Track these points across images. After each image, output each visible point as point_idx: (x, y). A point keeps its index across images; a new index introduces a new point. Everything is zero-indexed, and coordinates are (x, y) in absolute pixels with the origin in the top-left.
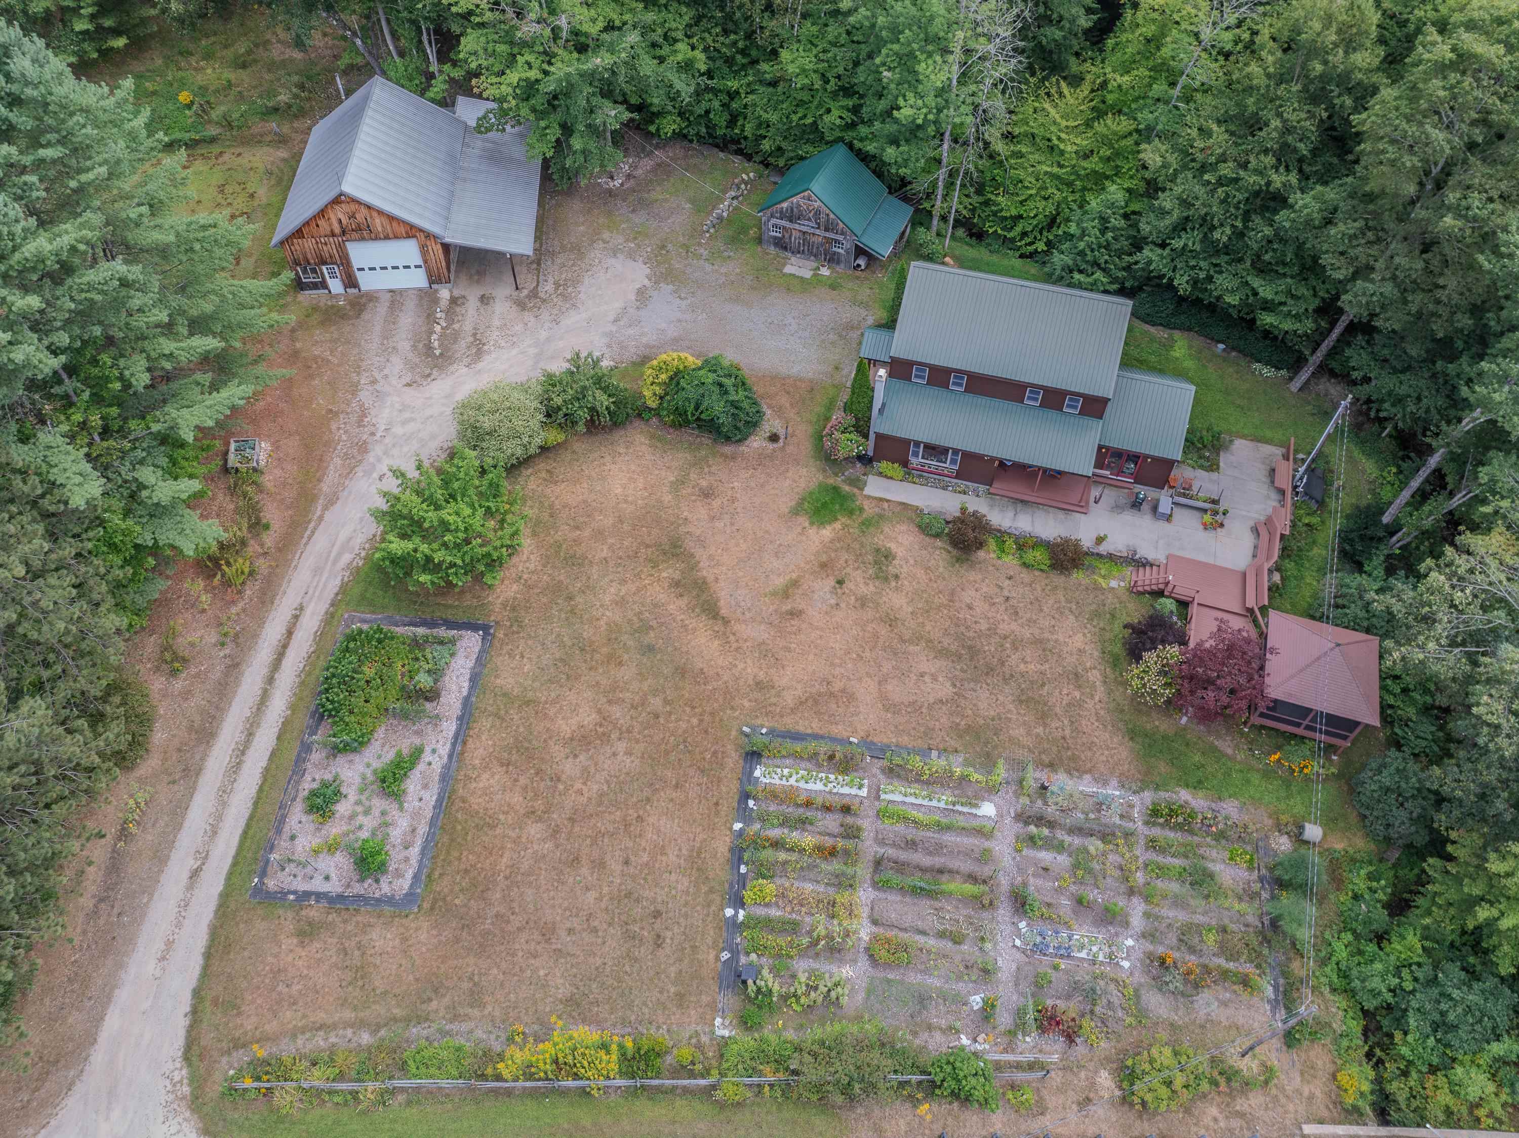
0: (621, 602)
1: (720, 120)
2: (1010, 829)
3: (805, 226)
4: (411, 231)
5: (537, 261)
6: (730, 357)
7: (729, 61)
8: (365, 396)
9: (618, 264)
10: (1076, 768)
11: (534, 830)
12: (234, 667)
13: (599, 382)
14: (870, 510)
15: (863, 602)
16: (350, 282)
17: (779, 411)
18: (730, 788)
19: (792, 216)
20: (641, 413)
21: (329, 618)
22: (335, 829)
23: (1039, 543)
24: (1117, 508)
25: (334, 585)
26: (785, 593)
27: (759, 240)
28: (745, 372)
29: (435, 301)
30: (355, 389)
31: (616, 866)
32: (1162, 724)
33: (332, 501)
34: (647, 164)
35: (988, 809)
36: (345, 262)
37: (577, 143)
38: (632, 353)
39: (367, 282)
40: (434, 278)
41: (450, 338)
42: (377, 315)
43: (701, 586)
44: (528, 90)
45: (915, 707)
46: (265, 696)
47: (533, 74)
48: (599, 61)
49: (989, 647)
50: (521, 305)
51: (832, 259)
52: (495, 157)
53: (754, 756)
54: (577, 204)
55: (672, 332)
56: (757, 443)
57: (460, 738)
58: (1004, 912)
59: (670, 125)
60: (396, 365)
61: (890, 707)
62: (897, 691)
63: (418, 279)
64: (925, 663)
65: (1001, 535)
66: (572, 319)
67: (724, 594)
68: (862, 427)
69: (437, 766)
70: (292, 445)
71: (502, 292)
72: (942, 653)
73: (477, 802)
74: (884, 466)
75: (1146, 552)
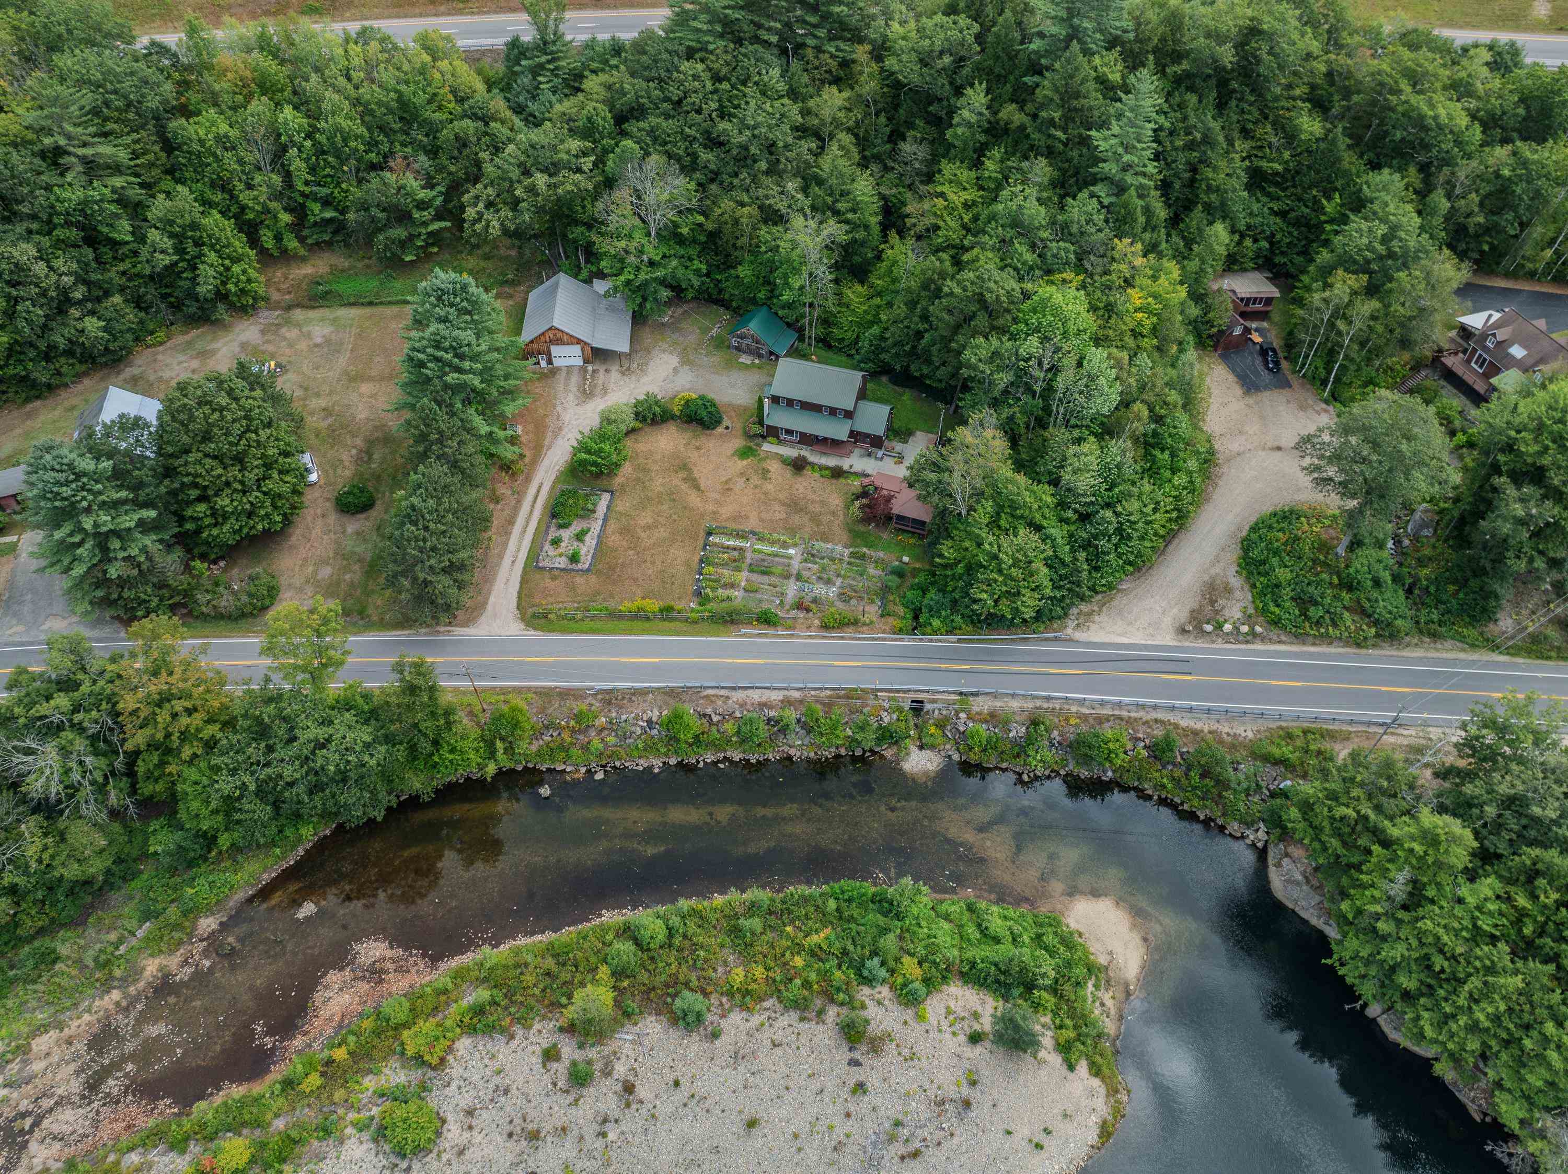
0: (663, 485)
1: (714, 293)
2: (799, 558)
3: (748, 341)
4: (579, 341)
5: (629, 355)
6: (711, 396)
7: (718, 267)
8: (559, 409)
9: (666, 357)
10: (825, 539)
11: (631, 552)
12: (519, 502)
13: (657, 403)
14: (762, 455)
15: (756, 487)
16: (550, 362)
17: (730, 418)
18: (701, 543)
19: (742, 337)
20: (673, 417)
21: (553, 488)
22: (561, 550)
23: (827, 468)
24: (862, 456)
25: (553, 478)
26: (726, 482)
27: (729, 347)
28: (717, 402)
29: (586, 371)
30: (554, 406)
31: (659, 563)
32: (861, 528)
33: (549, 448)
34: (680, 311)
35: (791, 551)
36: (549, 354)
37: (648, 306)
38: (670, 394)
39: (557, 362)
40: (586, 361)
41: (593, 387)
42: (562, 376)
43: (694, 480)
44: (628, 283)
45: (771, 521)
46: (531, 512)
47: (632, 277)
48: (660, 273)
49: (802, 503)
50: (623, 374)
51: (760, 356)
52: (612, 309)
53: (709, 534)
54: (647, 330)
55: (688, 386)
56: (720, 430)
57: (604, 525)
58: (793, 580)
59: (690, 295)
60: (571, 397)
61: (762, 520)
62: (764, 515)
63: (579, 362)
64: (777, 507)
65: (812, 465)
66: (645, 380)
67: (703, 484)
68: (761, 422)
69: (596, 533)
70: (531, 427)
71: (615, 368)
72: (784, 504)
73: (611, 544)
74: (770, 439)
75: (869, 471)
